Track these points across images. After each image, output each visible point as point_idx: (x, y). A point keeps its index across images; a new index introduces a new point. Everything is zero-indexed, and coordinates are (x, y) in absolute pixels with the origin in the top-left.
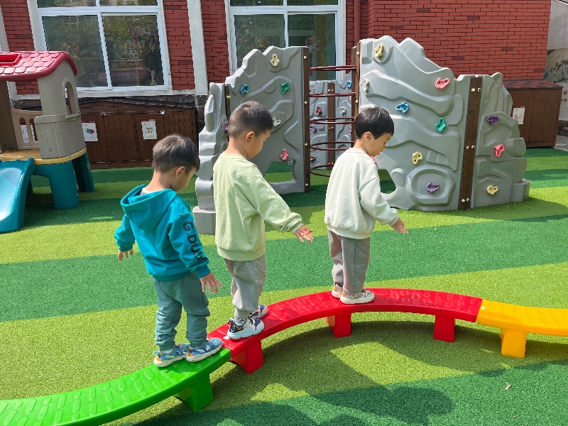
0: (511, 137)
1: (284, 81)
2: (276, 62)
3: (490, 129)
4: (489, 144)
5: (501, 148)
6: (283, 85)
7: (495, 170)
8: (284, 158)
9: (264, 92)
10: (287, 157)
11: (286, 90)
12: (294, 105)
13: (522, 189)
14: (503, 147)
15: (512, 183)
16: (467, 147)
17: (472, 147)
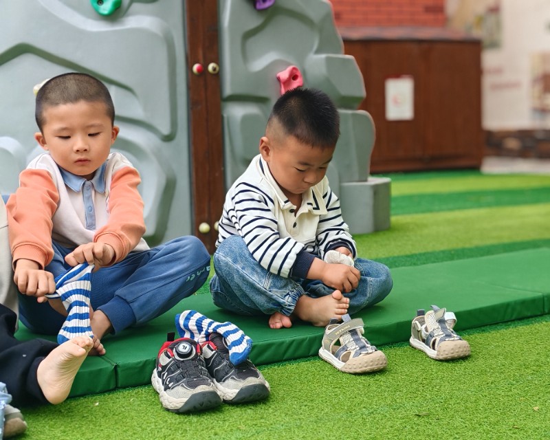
0: (318, 51)
3: (254, 21)
4: (259, 64)
5: (294, 77)
13: (367, 198)
14: (299, 73)
15: (341, 181)
16: (196, 67)
17: (211, 67)
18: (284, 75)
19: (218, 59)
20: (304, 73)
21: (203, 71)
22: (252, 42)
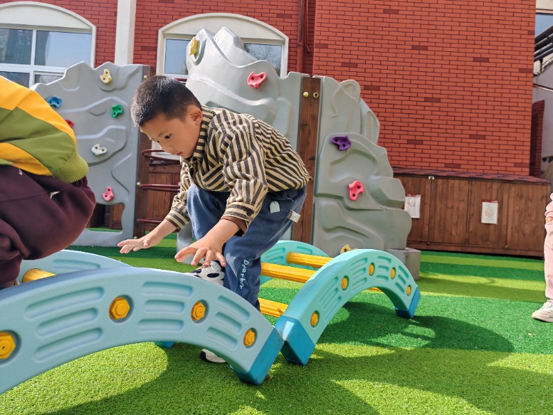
0: (377, 175)
1: (117, 102)
2: (107, 78)
4: (339, 179)
5: (358, 187)
6: (113, 106)
7: (352, 221)
8: (108, 198)
9: (89, 112)
10: (112, 198)
11: (119, 113)
12: (127, 133)
14: (361, 185)
18: (351, 185)
22: (336, 167)
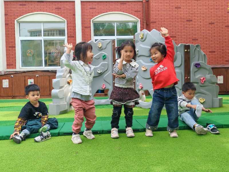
0: (208, 74)
1: (104, 54)
2: (100, 45)
4: (197, 77)
5: (204, 79)
7: (202, 90)
9: (95, 58)
10: (105, 87)
11: (105, 58)
12: (108, 64)
13: (218, 101)
15: (212, 97)
16: (186, 78)
17: (188, 78)
18: (202, 79)
19: (190, 76)
20: (206, 78)
21: (187, 78)
22: (196, 73)
